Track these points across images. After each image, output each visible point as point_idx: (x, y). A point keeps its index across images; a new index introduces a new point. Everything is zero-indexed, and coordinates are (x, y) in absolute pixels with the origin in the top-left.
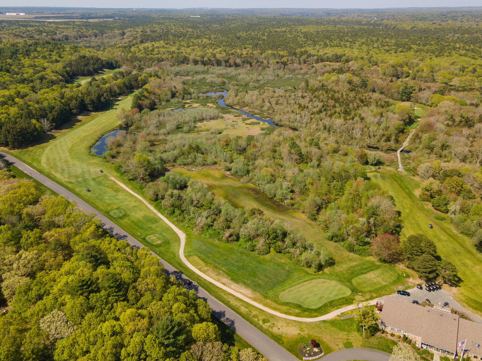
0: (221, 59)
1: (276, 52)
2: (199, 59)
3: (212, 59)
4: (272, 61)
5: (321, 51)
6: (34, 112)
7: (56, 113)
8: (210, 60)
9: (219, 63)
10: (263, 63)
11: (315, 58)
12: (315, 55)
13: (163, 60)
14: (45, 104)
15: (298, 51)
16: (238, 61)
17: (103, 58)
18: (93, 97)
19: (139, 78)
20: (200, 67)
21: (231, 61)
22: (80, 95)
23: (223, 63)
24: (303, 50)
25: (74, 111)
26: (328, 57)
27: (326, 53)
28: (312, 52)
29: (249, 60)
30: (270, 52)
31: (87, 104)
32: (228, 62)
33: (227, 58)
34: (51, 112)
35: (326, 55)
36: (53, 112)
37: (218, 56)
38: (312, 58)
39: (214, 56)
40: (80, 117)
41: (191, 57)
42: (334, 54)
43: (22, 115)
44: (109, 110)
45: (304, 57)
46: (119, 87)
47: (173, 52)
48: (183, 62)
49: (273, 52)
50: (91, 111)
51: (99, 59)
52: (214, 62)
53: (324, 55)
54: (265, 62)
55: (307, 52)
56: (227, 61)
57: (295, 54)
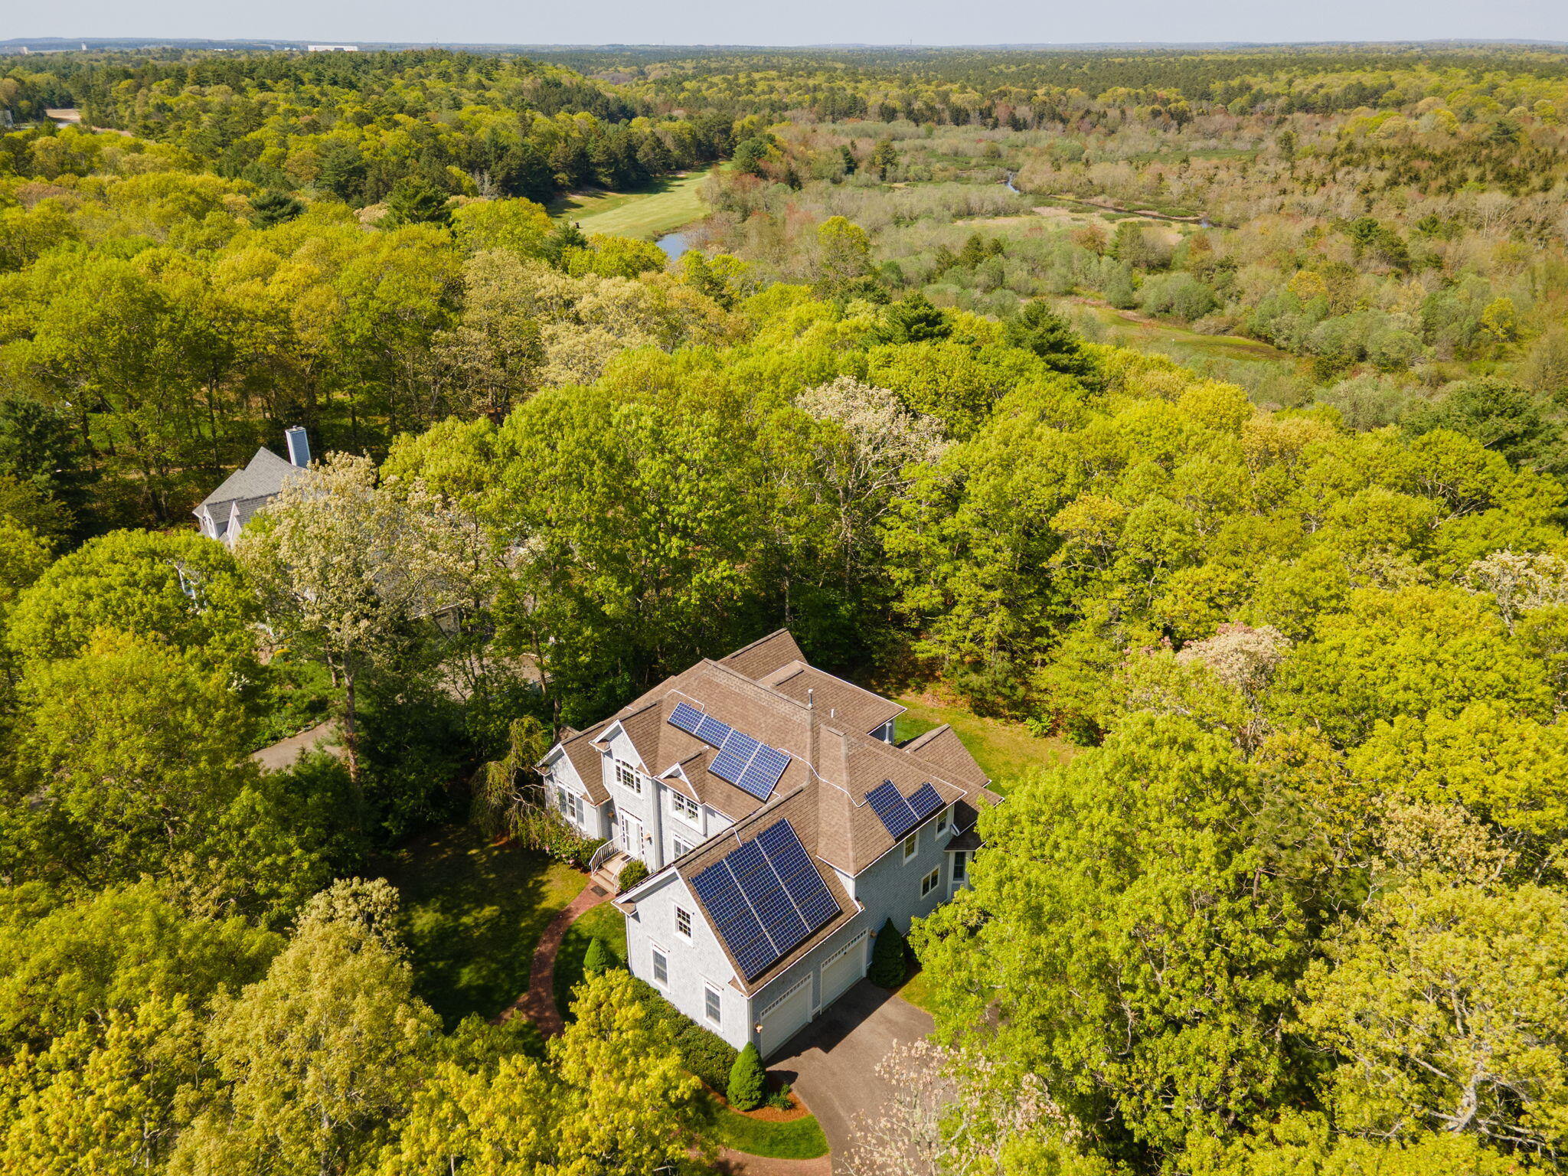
0: (969, 107)
1: (1141, 91)
2: (898, 105)
3: (938, 106)
4: (1134, 111)
5: (1297, 82)
6: (452, 151)
7: (515, 163)
8: (931, 109)
9: (960, 117)
10: (1105, 115)
11: (1282, 102)
12: (1278, 95)
13: (786, 108)
14: (483, 134)
15: (1217, 86)
16: (1023, 112)
17: (610, 95)
18: (613, 146)
19: (737, 126)
20: (902, 125)
21: (1000, 112)
22: (575, 134)
23: (974, 116)
24: (1235, 83)
25: (562, 177)
26: (1328, 97)
27: (1321, 86)
28: (1268, 87)
29: (1059, 109)
30: (1122, 90)
31: (598, 164)
32: (990, 115)
33: (987, 103)
34: (500, 158)
35: (1322, 91)
36: (506, 160)
37: (956, 99)
38: (1268, 103)
39: (945, 97)
40: (576, 198)
41: (874, 100)
42: (1350, 87)
43: (419, 152)
44: (657, 192)
45: (1240, 102)
46: (680, 142)
47: (816, 89)
48: (847, 113)
49: (1133, 92)
50: (605, 188)
51: (599, 95)
52: (947, 115)
53: (1315, 91)
54: (1114, 113)
55: (1249, 88)
56: (986, 114)
57: (1207, 96)
